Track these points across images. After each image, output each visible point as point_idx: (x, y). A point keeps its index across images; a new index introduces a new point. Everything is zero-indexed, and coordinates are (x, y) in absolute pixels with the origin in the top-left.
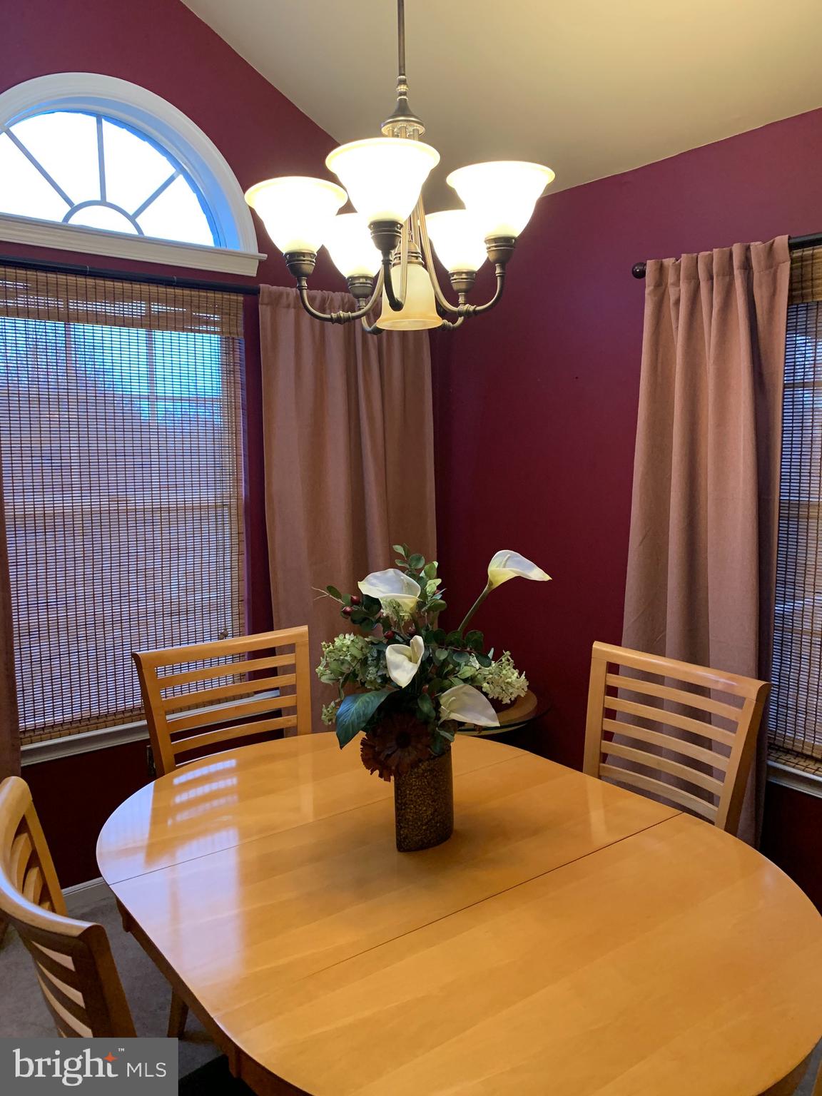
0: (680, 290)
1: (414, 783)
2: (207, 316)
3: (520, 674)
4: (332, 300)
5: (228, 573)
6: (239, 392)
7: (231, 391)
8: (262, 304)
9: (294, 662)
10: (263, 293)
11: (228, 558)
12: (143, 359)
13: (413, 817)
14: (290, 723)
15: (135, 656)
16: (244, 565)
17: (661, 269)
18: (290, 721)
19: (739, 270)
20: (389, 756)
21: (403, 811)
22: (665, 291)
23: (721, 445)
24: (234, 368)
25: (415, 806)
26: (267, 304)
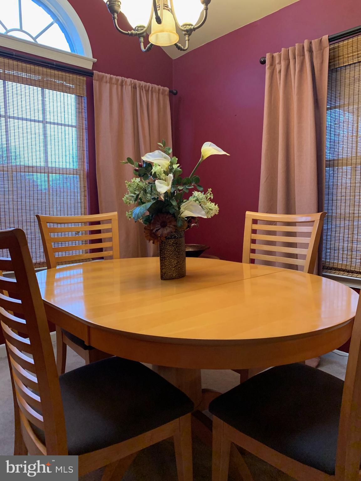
0: (281, 66)
1: (168, 248)
2: (69, 86)
3: (215, 205)
4: (126, 81)
5: (79, 205)
6: (84, 122)
7: (80, 121)
8: (95, 80)
9: (111, 227)
10: (95, 74)
11: (79, 198)
12: (40, 102)
13: (168, 264)
14: (109, 254)
15: (37, 216)
16: (87, 201)
17: (273, 57)
18: (110, 253)
19: (307, 52)
20: (157, 230)
21: (163, 261)
22: (274, 68)
23: (300, 132)
24: (82, 111)
25: (169, 259)
26: (97, 80)
